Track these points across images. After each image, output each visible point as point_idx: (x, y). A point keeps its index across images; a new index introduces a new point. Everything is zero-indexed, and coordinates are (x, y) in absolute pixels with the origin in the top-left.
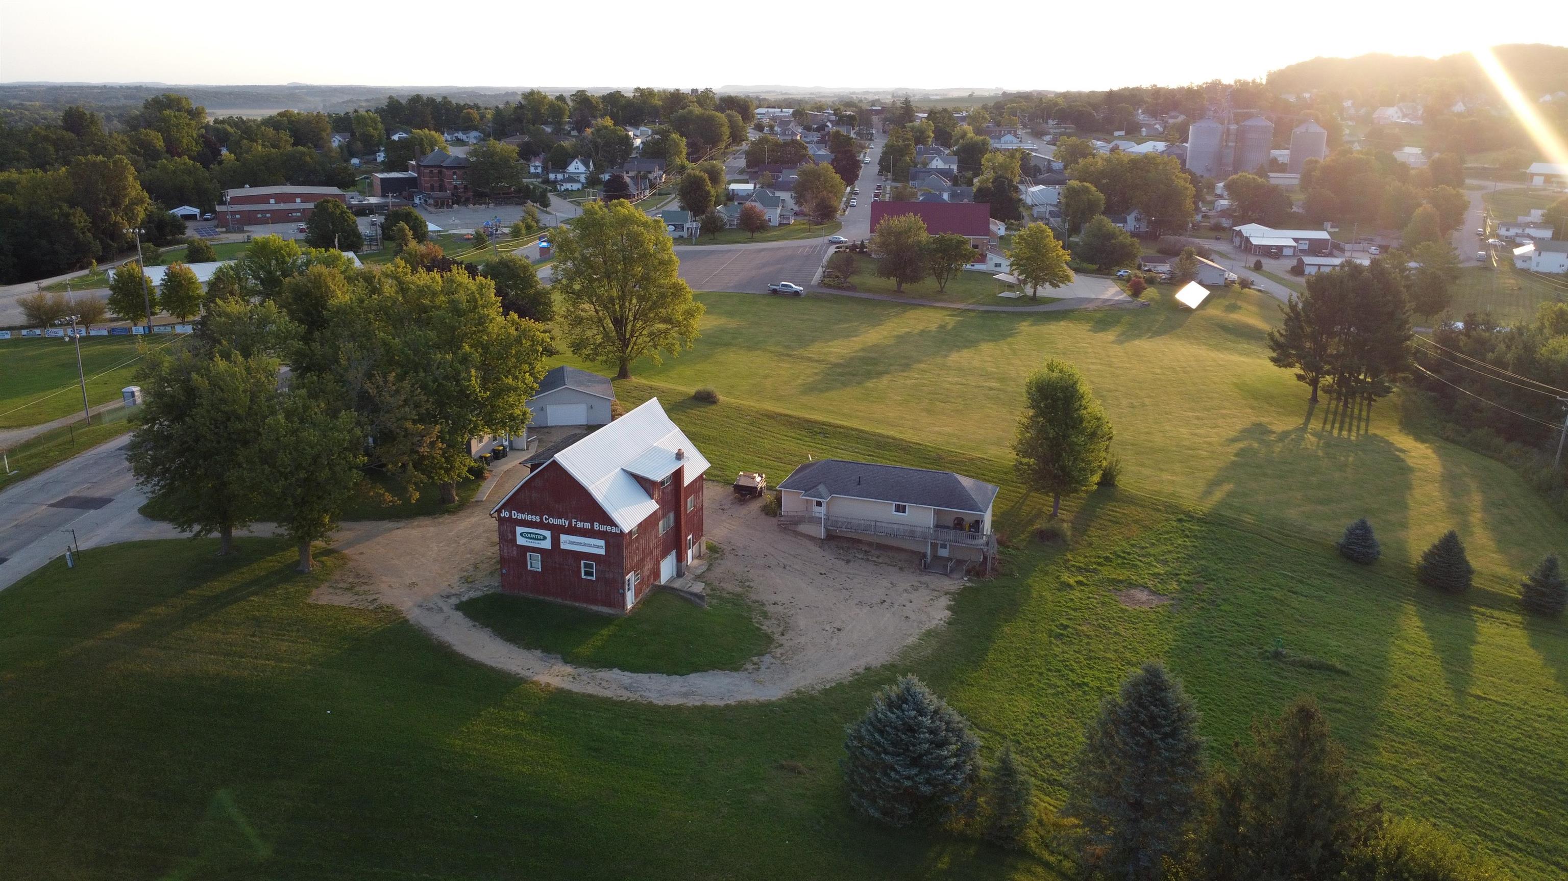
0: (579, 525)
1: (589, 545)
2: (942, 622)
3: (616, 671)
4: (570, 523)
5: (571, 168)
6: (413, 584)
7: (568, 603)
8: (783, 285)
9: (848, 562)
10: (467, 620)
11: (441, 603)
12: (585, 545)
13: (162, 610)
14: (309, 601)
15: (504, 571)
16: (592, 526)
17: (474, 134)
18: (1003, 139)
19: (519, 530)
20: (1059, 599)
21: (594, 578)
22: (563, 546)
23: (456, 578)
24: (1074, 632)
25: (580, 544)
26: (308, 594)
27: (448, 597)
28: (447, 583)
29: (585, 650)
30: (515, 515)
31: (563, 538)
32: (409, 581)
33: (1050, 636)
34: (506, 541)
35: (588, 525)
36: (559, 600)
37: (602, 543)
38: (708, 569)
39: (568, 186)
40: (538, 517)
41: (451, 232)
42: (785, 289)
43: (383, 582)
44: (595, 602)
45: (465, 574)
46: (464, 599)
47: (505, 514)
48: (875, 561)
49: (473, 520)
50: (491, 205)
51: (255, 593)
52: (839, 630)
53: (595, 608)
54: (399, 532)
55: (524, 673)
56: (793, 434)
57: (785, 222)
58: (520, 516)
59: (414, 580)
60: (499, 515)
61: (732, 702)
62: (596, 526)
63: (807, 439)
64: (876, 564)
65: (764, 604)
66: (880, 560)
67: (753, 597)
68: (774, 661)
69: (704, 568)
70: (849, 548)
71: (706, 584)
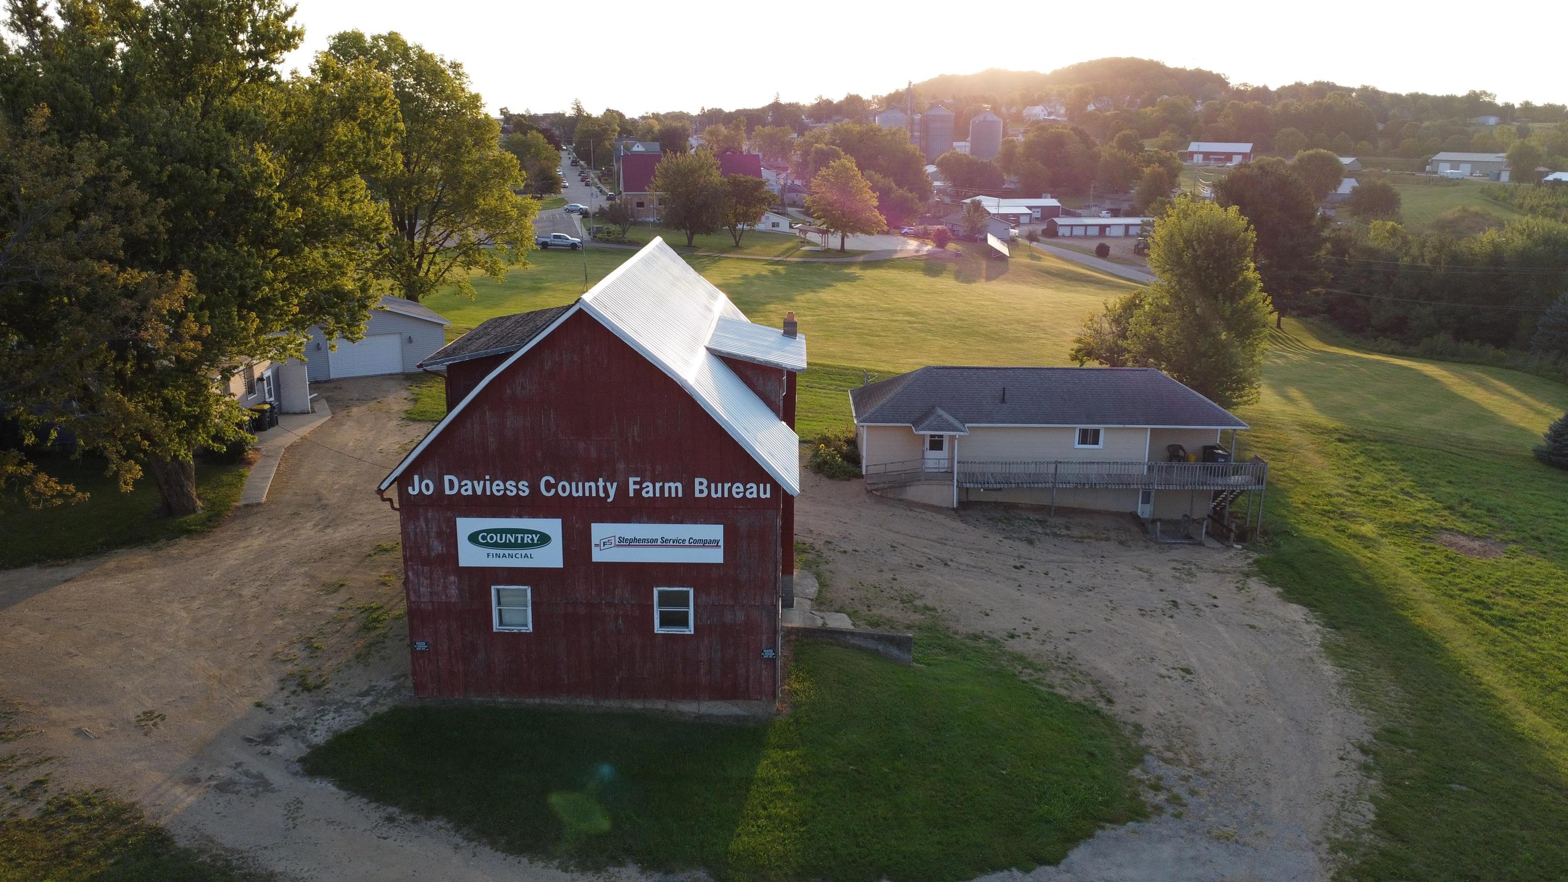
0: (649, 490)
1: (678, 543)
4: (622, 489)
6: (149, 715)
7: (613, 704)
8: (555, 237)
10: (357, 802)
11: (256, 765)
12: (665, 543)
15: (421, 646)
16: (689, 488)
19: (466, 526)
21: (690, 630)
22: (598, 556)
23: (269, 683)
25: (651, 543)
27: (268, 739)
28: (248, 702)
30: (453, 485)
31: (600, 531)
32: (133, 712)
34: (426, 561)
35: (675, 488)
36: (587, 702)
37: (716, 532)
40: (523, 485)
42: (558, 242)
43: (53, 723)
44: (691, 692)
45: (289, 667)
46: (320, 737)
47: (421, 486)
48: (1069, 536)
49: (256, 543)
53: (689, 707)
54: (72, 587)
58: (468, 488)
59: (149, 705)
60: (403, 492)
62: (701, 488)
64: (1074, 539)
65: (995, 640)
66: (1076, 533)
67: (959, 628)
68: (1180, 771)
69: (813, 583)
70: (1008, 519)
71: (847, 614)
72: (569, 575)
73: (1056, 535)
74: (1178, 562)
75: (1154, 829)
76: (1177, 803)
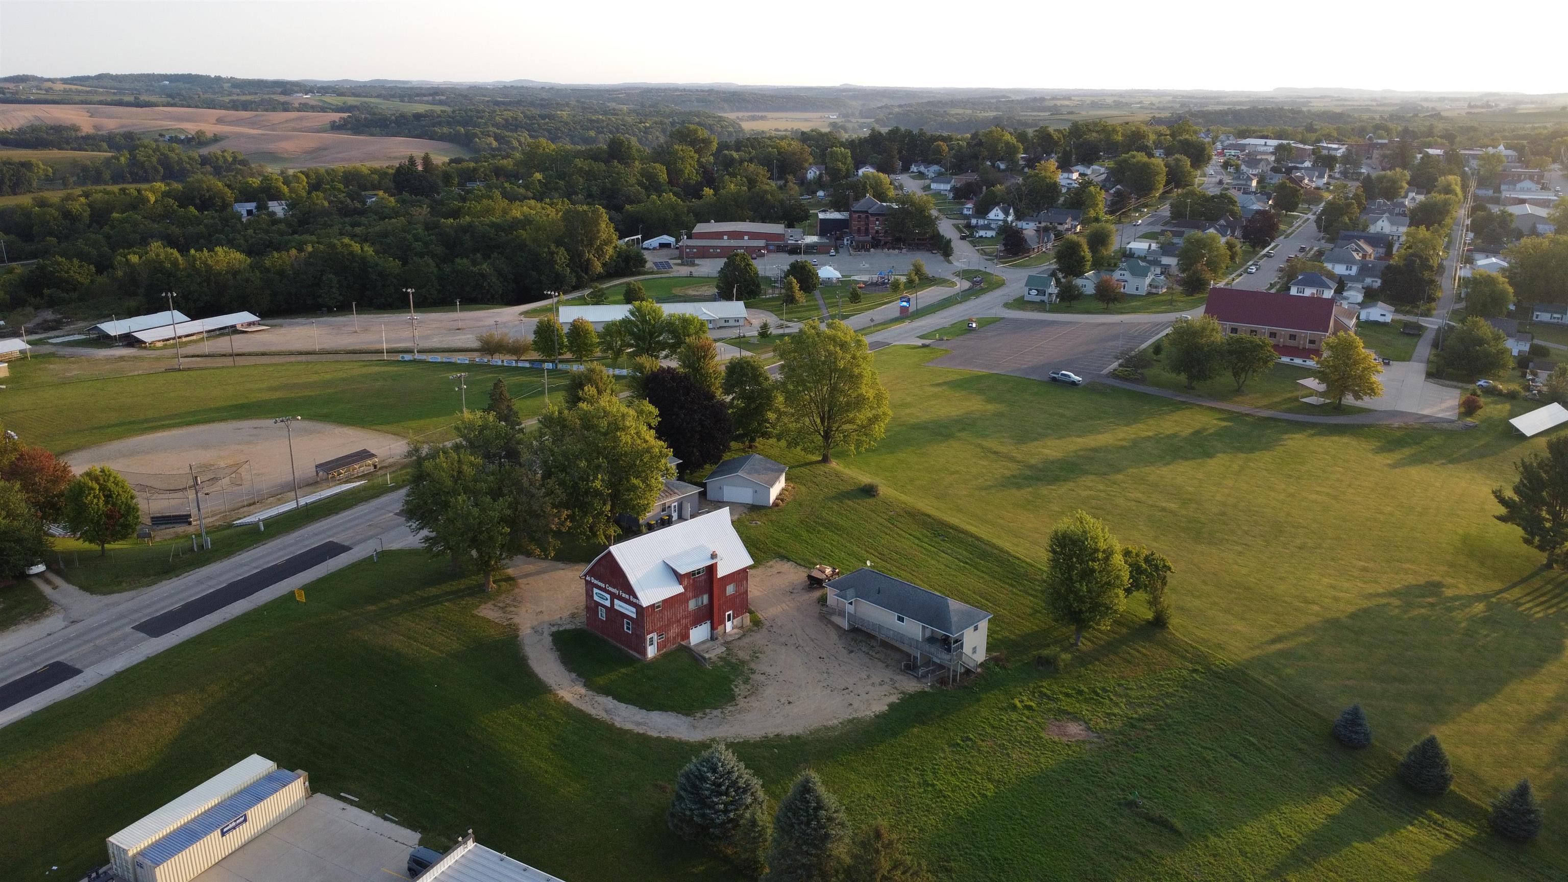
0: (623, 595)
1: (628, 610)
2: (872, 714)
3: (610, 698)
4: (618, 593)
5: (992, 215)
6: (541, 612)
7: (619, 645)
8: (1063, 375)
9: (852, 652)
10: (551, 644)
11: (546, 629)
12: (626, 609)
13: (395, 601)
14: (475, 612)
15: (589, 616)
16: (628, 597)
17: (935, 168)
18: (1519, 186)
19: (595, 591)
20: (991, 716)
21: (631, 632)
23: (569, 613)
24: (971, 745)
25: (623, 608)
26: (477, 607)
27: (553, 625)
29: (601, 681)
30: (594, 580)
32: (540, 609)
33: (947, 744)
34: (589, 596)
35: (626, 597)
36: (614, 642)
37: (634, 610)
38: (739, 638)
39: (982, 233)
40: (604, 585)
41: (852, 278)
42: (1063, 378)
43: (525, 607)
44: (629, 647)
46: (561, 629)
47: (589, 579)
48: (872, 656)
50: (904, 251)
51: (447, 601)
52: (790, 703)
53: (628, 651)
54: (561, 572)
55: (554, 687)
56: (918, 534)
57: (1154, 291)
58: (596, 582)
59: (544, 609)
60: (586, 579)
61: (663, 736)
62: (630, 598)
63: (926, 540)
64: (872, 658)
65: (755, 672)
66: (877, 656)
67: (753, 665)
68: (719, 715)
69: (737, 636)
70: (861, 641)
71: (728, 649)
72: (611, 610)
73: (868, 653)
74: (891, 680)
75: (684, 718)
76: (702, 718)
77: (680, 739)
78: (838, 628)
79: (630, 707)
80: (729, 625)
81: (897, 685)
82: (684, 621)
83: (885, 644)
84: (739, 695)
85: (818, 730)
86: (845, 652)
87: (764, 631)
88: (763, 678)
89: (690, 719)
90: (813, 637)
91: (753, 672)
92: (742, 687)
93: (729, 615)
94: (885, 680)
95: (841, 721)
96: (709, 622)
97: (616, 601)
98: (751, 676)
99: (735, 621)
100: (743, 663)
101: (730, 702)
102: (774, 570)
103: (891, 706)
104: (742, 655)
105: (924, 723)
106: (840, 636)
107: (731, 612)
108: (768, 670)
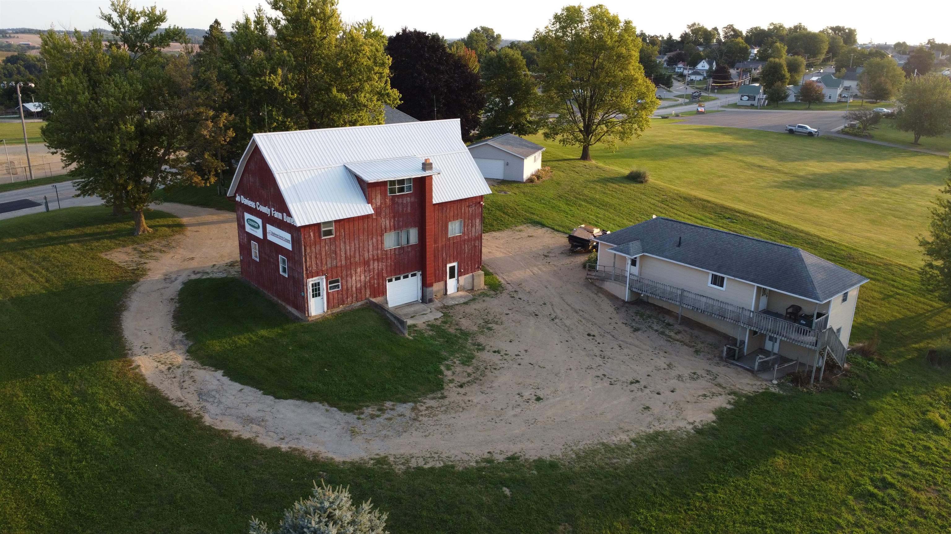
0: (276, 214)
1: (283, 239)
2: (690, 427)
3: (219, 374)
4: (271, 213)
5: (699, 66)
6: (191, 258)
7: (274, 298)
8: (799, 127)
9: (636, 330)
10: (176, 293)
12: (280, 237)
14: (102, 254)
15: (242, 258)
19: (246, 216)
20: (905, 442)
21: (287, 276)
22: (268, 237)
24: (897, 497)
25: (278, 236)
27: (197, 273)
28: (215, 263)
30: (243, 200)
33: (850, 493)
34: (241, 227)
35: (280, 215)
36: (270, 294)
37: (289, 237)
38: (465, 303)
40: (254, 204)
42: (800, 130)
44: (289, 303)
47: (238, 198)
48: (670, 337)
51: (77, 242)
52: (538, 399)
55: (137, 350)
57: (843, 100)
58: (246, 202)
61: (284, 447)
62: (285, 217)
64: (669, 339)
65: (483, 349)
66: (678, 337)
67: (481, 339)
68: (408, 413)
69: (462, 301)
70: (650, 317)
71: (445, 315)
72: (264, 243)
73: (663, 333)
74: (709, 372)
75: (338, 414)
76: (373, 417)
77: (316, 455)
78: (613, 298)
79: (248, 389)
80: (452, 285)
81: (720, 380)
82: (375, 265)
83: (687, 322)
84: (452, 381)
85: (592, 453)
86: (628, 330)
87: (504, 296)
88: (496, 358)
89: (351, 418)
90: (577, 307)
91: (481, 348)
92: (458, 369)
93: (452, 269)
94: (699, 372)
95: (633, 436)
96: (419, 274)
97: (269, 228)
98: (476, 353)
99: (462, 279)
100: (465, 334)
101: (433, 391)
102: (524, 234)
103: (720, 413)
104: (465, 324)
105: (791, 450)
106: (617, 309)
107: (455, 264)
108: (504, 346)
